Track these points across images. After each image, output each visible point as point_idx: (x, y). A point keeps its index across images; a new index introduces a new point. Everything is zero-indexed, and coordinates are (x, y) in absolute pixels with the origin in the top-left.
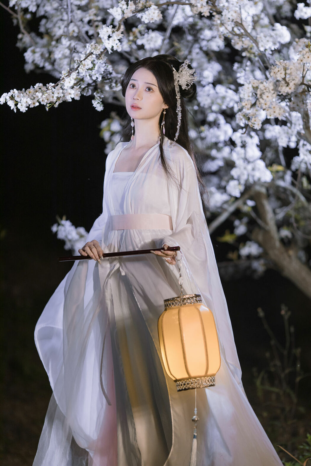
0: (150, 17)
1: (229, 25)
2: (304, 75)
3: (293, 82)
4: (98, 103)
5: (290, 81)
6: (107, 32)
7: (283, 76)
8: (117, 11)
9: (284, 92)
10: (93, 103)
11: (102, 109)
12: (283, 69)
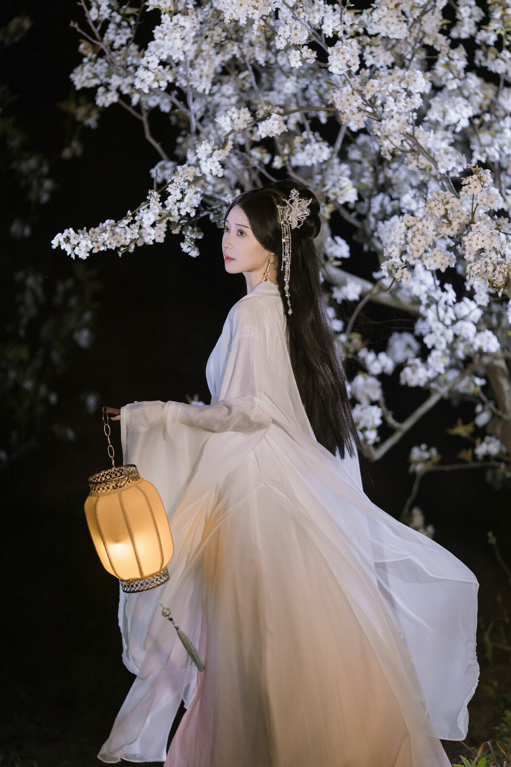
0: (268, 130)
1: (395, 138)
2: (474, 210)
3: (458, 221)
4: (189, 246)
5: (454, 219)
6: (206, 150)
7: (442, 212)
8: (225, 121)
9: (445, 234)
10: (182, 247)
11: (198, 255)
12: (441, 204)
